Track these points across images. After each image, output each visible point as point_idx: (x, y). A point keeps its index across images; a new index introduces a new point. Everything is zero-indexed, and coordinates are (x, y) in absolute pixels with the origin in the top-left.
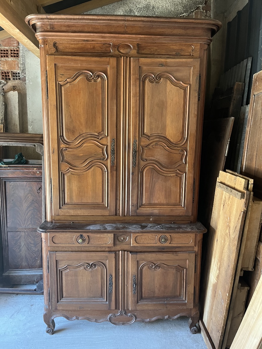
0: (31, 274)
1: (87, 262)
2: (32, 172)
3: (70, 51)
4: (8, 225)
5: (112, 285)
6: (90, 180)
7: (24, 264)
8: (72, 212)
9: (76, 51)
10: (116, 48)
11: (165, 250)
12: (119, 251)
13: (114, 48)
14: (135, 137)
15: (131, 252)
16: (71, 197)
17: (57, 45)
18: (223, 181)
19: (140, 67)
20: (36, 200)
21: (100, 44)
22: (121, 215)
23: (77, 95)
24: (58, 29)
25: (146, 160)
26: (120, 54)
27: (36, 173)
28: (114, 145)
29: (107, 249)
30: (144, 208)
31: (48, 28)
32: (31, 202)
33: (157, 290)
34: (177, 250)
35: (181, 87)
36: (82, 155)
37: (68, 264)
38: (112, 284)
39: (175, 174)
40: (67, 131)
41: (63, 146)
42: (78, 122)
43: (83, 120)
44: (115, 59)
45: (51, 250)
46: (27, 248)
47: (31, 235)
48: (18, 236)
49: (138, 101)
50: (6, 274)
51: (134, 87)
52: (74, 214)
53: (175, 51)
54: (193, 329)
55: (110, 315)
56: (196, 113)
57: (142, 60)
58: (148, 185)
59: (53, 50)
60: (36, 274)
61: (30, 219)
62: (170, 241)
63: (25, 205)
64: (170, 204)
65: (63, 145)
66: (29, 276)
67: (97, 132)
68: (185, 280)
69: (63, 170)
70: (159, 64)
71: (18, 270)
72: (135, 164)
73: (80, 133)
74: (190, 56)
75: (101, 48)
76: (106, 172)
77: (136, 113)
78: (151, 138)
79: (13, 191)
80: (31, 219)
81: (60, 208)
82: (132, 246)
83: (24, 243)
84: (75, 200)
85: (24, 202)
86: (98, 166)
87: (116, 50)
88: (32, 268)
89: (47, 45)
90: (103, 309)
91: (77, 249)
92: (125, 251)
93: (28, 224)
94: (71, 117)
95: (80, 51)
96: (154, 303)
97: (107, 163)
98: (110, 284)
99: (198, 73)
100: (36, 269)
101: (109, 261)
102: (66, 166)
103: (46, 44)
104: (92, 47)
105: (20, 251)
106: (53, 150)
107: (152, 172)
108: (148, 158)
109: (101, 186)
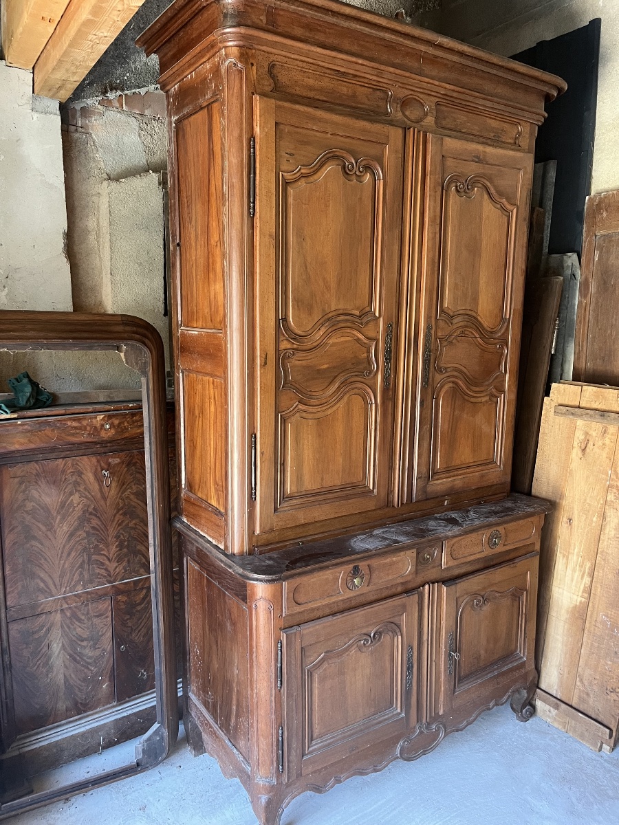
0: (88, 727)
1: (365, 631)
2: (88, 428)
3: (304, 94)
4: (8, 603)
5: (412, 671)
6: (340, 429)
7: (62, 706)
8: (302, 517)
9: (317, 97)
10: (399, 105)
11: (495, 562)
12: (423, 586)
13: (395, 104)
14: (428, 318)
15: (445, 582)
16: (299, 479)
17: (275, 72)
19: (443, 156)
20: (94, 509)
21: (366, 89)
22: (396, 506)
23: (322, 211)
24: (287, 30)
25: (446, 369)
26: (406, 120)
27: (101, 429)
28: (391, 339)
29: (399, 589)
30: (438, 479)
31: (261, 20)
32: (79, 518)
33: (482, 652)
34: (512, 556)
35: (503, 209)
36: (325, 366)
37: (325, 650)
38: (412, 667)
39: (487, 398)
40: (296, 307)
41: (284, 345)
42: (321, 282)
43: (332, 277)
44: (400, 131)
46: (71, 656)
47: (83, 614)
48: (43, 626)
49: (438, 236)
50: (11, 753)
51: (432, 203)
52: (306, 521)
53: (493, 132)
54: (526, 711)
55: (401, 743)
56: (524, 267)
57: (451, 144)
58: (446, 427)
59: (267, 85)
60: (103, 722)
61: (79, 567)
62: (504, 540)
63: (63, 529)
64: (478, 463)
65: (285, 342)
66: (83, 735)
67: (357, 309)
68: (524, 616)
69: (285, 409)
70: (474, 156)
71: (45, 731)
72: (428, 380)
73: (323, 310)
74: (515, 145)
75: (369, 100)
76: (374, 405)
77: (433, 262)
78: (455, 321)
79: (24, 491)
80: (81, 566)
81: (276, 510)
82: (445, 568)
83: (60, 645)
84: (309, 484)
85: (58, 520)
86: (357, 391)
87: (399, 109)
88: (85, 712)
89: (254, 68)
91: (342, 606)
92: (433, 583)
93: (73, 583)
94: (306, 268)
95: (325, 99)
96: (479, 681)
97: (375, 384)
98: (408, 668)
99: (529, 184)
100: (98, 709)
101: (407, 616)
102: (291, 399)
103: (252, 65)
104: (350, 92)
105: (50, 669)
106: (264, 356)
107: (453, 397)
108: (450, 365)
109: (362, 441)
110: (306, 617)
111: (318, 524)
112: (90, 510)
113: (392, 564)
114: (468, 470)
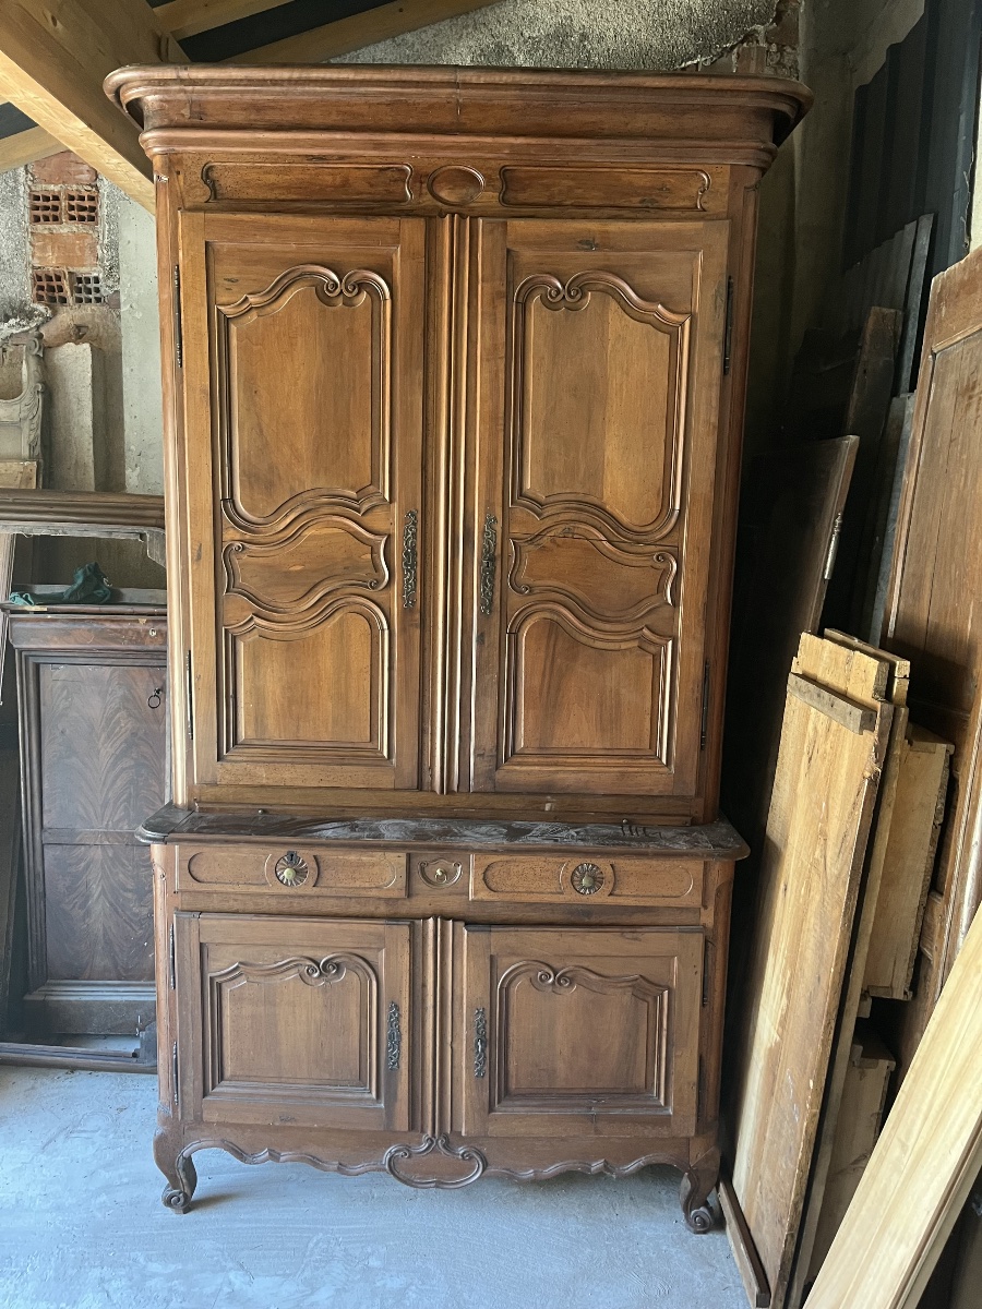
0: (125, 998)
1: (310, 953)
2: (130, 633)
3: (261, 197)
4: (45, 822)
5: (399, 1043)
6: (327, 661)
7: (101, 962)
8: (263, 774)
9: (283, 197)
10: (424, 185)
11: (594, 920)
12: (426, 918)
13: (418, 184)
14: (488, 505)
15: (470, 923)
16: (258, 720)
17: (215, 175)
18: (811, 671)
19: (508, 251)
20: (145, 734)
21: (369, 172)
22: (438, 789)
23: (285, 352)
24: (220, 118)
25: (531, 588)
26: (440, 204)
27: (146, 635)
28: (414, 535)
29: (383, 909)
30: (519, 764)
31: (183, 115)
32: (126, 741)
33: (561, 1066)
34: (636, 919)
35: (660, 326)
36: (299, 568)
37: (241, 960)
38: (400, 1036)
39: (636, 644)
40: (247, 484)
41: (231, 535)
42: (286, 450)
43: (303, 442)
44: (422, 222)
45: (185, 907)
46: (111, 905)
47: (127, 859)
48: (81, 860)
49: (502, 376)
50: (36, 996)
51: (488, 326)
52: (271, 783)
53: (639, 195)
54: (696, 1216)
55: (392, 1149)
56: (714, 419)
57: (519, 226)
58: (537, 682)
59: (201, 194)
60: (142, 999)
61: (124, 801)
62: (611, 885)
63: (107, 751)
64: (617, 752)
65: (232, 531)
66: (117, 1005)
67: (352, 488)
68: (665, 1033)
69: (232, 622)
70: (580, 242)
71: (78, 985)
72: (491, 601)
73: (292, 489)
74: (693, 212)
75: (371, 186)
76: (386, 632)
77: (494, 418)
78: (548, 511)
79: (66, 699)
80: (127, 800)
81: (220, 758)
82: (473, 901)
83: (100, 888)
84: (274, 732)
85: (102, 739)
86: (358, 608)
87: (425, 190)
88: (126, 979)
89: (181, 177)
90: (363, 1128)
91: (273, 904)
92: (445, 918)
93: (116, 818)
94: (261, 431)
95: (295, 197)
96: (553, 1112)
97: (390, 599)
98: (391, 1037)
99: (721, 274)
100: (142, 982)
101: (387, 953)
102: (243, 609)
103: (178, 173)
104: (338, 180)
105: (88, 913)
106: (197, 548)
107: (549, 637)
108: (538, 583)
109: (367, 684)
110: (216, 903)
111: (298, 792)
112: (141, 733)
113: (361, 865)
114: (588, 760)
